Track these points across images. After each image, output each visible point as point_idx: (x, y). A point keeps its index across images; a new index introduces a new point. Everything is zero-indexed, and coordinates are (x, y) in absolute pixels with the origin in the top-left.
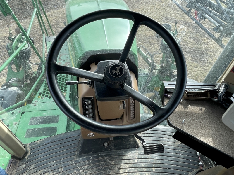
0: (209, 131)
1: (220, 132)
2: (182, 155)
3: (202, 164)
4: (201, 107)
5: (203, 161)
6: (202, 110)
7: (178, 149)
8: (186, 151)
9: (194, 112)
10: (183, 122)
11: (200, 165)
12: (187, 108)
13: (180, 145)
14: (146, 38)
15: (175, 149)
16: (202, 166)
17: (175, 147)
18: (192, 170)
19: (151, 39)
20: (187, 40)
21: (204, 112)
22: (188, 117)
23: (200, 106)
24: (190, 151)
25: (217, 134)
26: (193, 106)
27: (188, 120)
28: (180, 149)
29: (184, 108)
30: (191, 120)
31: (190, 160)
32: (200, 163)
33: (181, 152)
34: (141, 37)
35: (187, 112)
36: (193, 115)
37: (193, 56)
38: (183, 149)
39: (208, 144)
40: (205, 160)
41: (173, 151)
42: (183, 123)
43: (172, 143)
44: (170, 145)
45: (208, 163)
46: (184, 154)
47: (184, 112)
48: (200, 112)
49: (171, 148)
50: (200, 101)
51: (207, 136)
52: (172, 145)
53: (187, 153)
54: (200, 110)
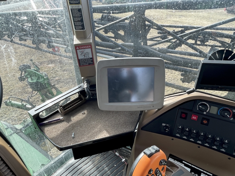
0: (100, 125)
1: (108, 120)
2: (107, 168)
3: (124, 159)
4: (83, 111)
5: (124, 156)
6: (85, 113)
7: (100, 165)
8: (107, 161)
9: (79, 119)
10: (73, 136)
11: (124, 163)
12: (71, 121)
13: (99, 160)
14: (20, 90)
15: (97, 168)
16: (126, 161)
17: (96, 167)
18: (121, 172)
19: (27, 88)
20: (62, 74)
21: (88, 114)
22: (76, 129)
23: (81, 112)
24: (110, 158)
25: (107, 124)
26: (76, 115)
27: (77, 130)
28: (102, 164)
29: (68, 123)
30: (80, 128)
31: (115, 165)
32: (123, 161)
33: (104, 166)
34: (14, 92)
35: (72, 124)
36: (79, 123)
37: (74, 83)
38: (104, 161)
39: (104, 137)
40: (125, 154)
41: (97, 171)
42: (73, 138)
43: (92, 165)
44: (91, 169)
45: (128, 154)
46: (108, 165)
47: (70, 126)
48: (84, 116)
49: (93, 170)
50: (79, 107)
51: (101, 131)
52: (93, 166)
53: (110, 162)
54: (84, 114)
